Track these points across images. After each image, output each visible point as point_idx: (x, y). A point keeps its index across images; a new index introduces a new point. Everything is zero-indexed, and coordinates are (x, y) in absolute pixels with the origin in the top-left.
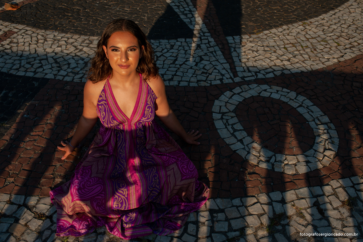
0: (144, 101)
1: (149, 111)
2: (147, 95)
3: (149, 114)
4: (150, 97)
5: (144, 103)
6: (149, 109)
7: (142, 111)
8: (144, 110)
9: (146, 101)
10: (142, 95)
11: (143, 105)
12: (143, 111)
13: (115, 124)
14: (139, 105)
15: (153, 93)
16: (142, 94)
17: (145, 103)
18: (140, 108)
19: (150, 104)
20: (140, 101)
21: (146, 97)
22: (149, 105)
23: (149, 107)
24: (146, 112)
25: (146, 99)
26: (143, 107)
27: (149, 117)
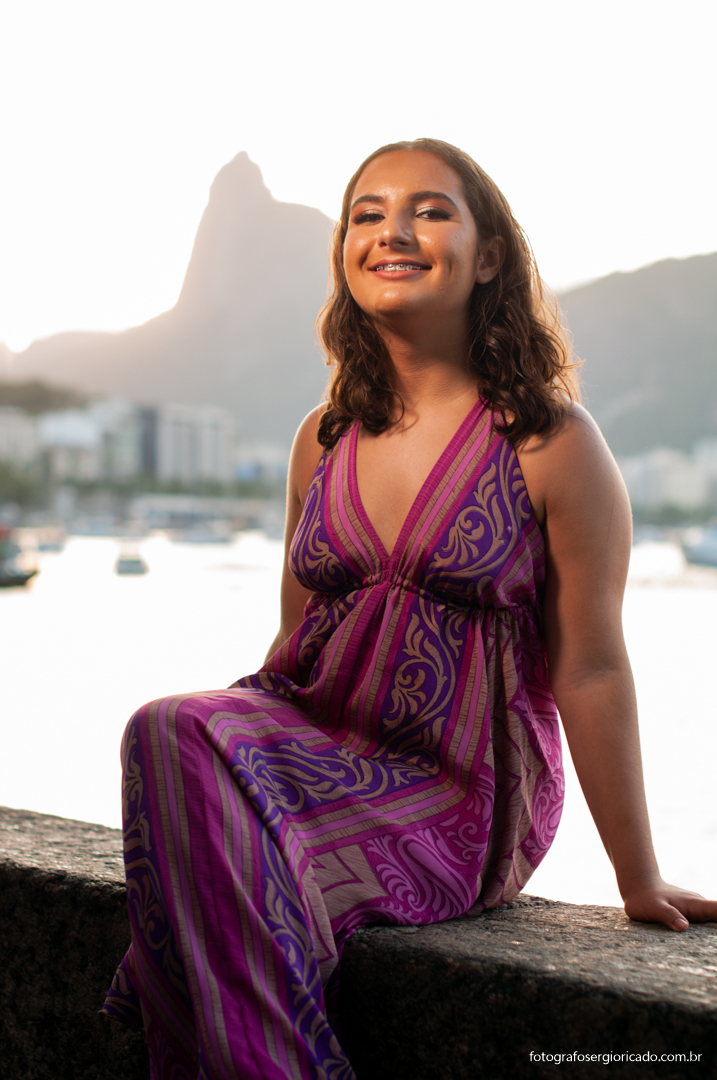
0: (461, 484)
1: (468, 532)
2: (480, 463)
3: (463, 547)
4: (496, 479)
5: (457, 491)
6: (475, 526)
7: (438, 522)
8: (450, 521)
9: (472, 486)
10: (459, 458)
11: (453, 497)
12: (442, 524)
13: (324, 560)
14: (437, 493)
15: (516, 472)
16: (463, 451)
17: (461, 494)
18: (437, 507)
19: (485, 505)
20: (446, 478)
21: (476, 470)
22: (478, 509)
23: (476, 519)
24: (453, 533)
25: (472, 476)
26: (448, 508)
27: (463, 560)
